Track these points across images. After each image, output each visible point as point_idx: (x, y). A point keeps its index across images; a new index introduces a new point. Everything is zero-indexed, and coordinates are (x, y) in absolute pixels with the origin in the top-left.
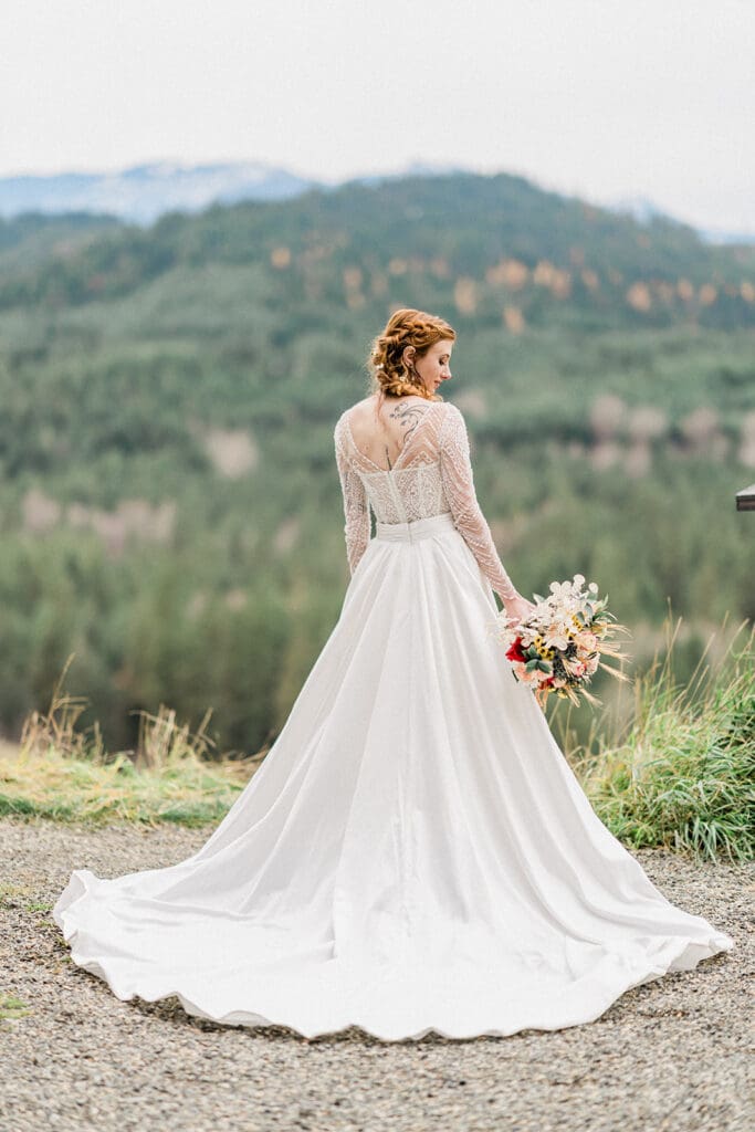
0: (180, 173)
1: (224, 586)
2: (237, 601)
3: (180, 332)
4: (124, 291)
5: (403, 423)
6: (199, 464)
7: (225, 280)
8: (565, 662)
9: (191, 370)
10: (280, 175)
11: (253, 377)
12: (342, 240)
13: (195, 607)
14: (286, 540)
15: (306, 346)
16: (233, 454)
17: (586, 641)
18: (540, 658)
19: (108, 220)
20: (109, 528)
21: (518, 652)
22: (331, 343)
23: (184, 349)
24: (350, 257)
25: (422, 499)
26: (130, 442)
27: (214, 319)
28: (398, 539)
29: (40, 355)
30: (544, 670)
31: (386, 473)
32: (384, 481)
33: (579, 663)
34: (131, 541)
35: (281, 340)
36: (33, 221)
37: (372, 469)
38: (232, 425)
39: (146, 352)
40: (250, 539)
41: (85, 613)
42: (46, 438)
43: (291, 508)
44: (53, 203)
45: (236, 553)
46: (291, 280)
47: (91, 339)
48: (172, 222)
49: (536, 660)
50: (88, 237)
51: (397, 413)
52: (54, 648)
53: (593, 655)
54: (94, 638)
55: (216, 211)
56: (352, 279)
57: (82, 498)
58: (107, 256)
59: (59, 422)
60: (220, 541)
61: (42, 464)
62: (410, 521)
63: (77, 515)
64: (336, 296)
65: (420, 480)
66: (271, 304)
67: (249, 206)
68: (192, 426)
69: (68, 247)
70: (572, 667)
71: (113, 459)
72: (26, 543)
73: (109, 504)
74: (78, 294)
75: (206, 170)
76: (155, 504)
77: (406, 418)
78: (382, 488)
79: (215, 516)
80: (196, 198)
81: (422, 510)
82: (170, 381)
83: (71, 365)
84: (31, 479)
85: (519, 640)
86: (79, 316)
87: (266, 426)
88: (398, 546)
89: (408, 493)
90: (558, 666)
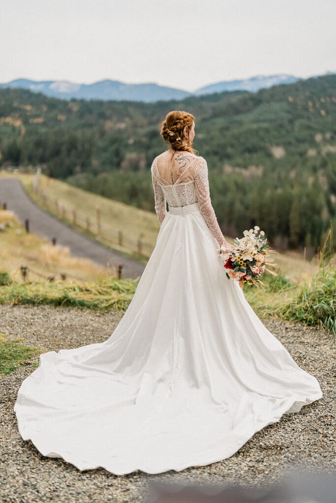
0: (265, 78)
1: (276, 188)
2: (279, 191)
3: (264, 121)
4: (249, 110)
5: (180, 163)
6: (269, 155)
7: (276, 106)
8: (251, 267)
9: (267, 130)
10: (292, 77)
11: (283, 132)
12: (308, 93)
13: (268, 193)
14: (293, 174)
15: (298, 123)
16: (278, 152)
17: (260, 258)
18: (240, 266)
19: (246, 92)
20: (246, 173)
21: (230, 264)
22: (304, 122)
23: (265, 125)
24: (310, 98)
25: (187, 197)
26: (251, 150)
27: (273, 117)
28: (177, 214)
29: (227, 129)
30: (242, 271)
31: (171, 185)
32: (171, 189)
33: (257, 268)
34: (252, 177)
35: (291, 122)
36: (226, 93)
37: (166, 184)
38: (278, 145)
39: (255, 126)
40: (283, 174)
41: (240, 195)
42: (229, 150)
43: (294, 166)
44: (230, 88)
45: (279, 178)
46: (294, 105)
47: (240, 123)
48: (262, 91)
49: (238, 267)
50: (240, 97)
51: (178, 158)
52: (232, 205)
53: (263, 264)
54: (242, 202)
55: (274, 88)
56: (310, 104)
57: (238, 165)
58: (244, 102)
59: (232, 146)
60: (275, 175)
61: (228, 157)
62: (183, 206)
63: (238, 170)
64: (306, 109)
65: (186, 189)
66: (289, 112)
67: (283, 86)
68: (267, 145)
69: (234, 100)
70: (254, 269)
71: (247, 155)
72: (224, 178)
73: (245, 167)
74: (237, 112)
75: (271, 77)
76: (257, 166)
77: (181, 161)
78: (170, 192)
79: (273, 169)
80: (268, 84)
81: (187, 202)
82: (261, 134)
83: (235, 131)
84: (226, 161)
85: (230, 259)
86: (237, 118)
87: (286, 145)
88: (177, 217)
89: (181, 194)
90: (248, 270)
